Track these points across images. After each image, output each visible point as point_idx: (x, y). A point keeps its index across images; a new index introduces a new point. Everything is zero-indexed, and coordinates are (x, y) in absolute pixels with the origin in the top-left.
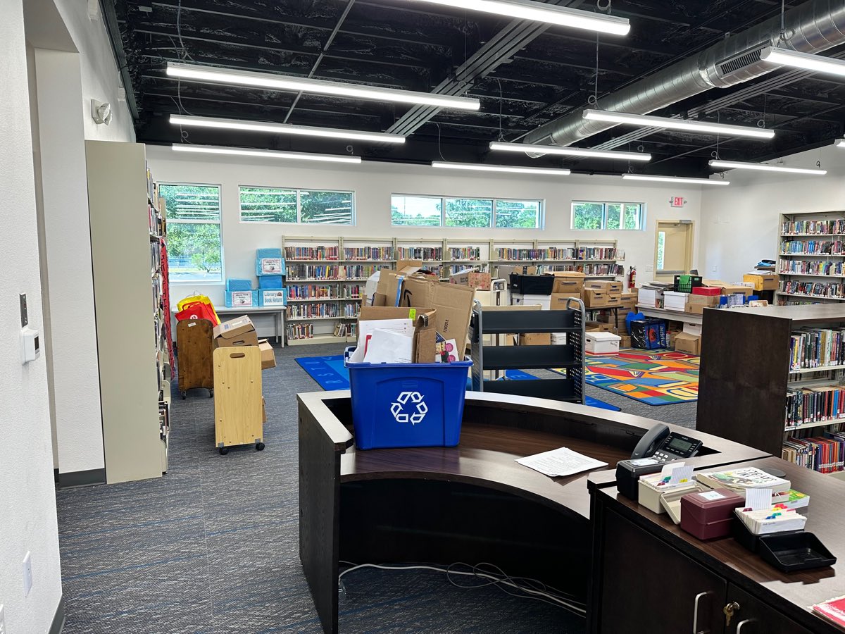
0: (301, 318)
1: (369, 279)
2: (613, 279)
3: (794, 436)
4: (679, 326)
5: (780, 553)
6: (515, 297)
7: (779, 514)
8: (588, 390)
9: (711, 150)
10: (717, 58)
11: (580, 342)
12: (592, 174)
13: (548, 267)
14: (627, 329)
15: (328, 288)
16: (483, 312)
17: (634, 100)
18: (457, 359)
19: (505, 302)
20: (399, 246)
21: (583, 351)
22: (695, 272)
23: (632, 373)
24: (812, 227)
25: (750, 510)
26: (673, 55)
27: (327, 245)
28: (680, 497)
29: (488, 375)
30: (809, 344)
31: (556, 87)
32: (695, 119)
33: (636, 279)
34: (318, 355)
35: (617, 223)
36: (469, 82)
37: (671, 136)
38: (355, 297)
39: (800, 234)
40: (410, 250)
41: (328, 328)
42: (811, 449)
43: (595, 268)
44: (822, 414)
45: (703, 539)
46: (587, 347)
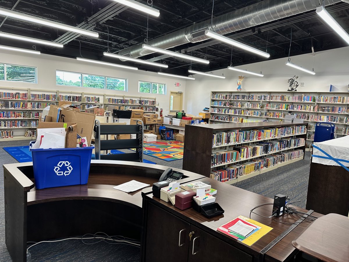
0: (6, 128)
1: (44, 109)
2: (154, 113)
3: (214, 170)
4: (177, 131)
5: (207, 211)
6: (115, 119)
7: (207, 197)
8: (144, 157)
9: (189, 66)
10: (191, 31)
11: (142, 138)
12: (146, 71)
13: (129, 107)
14: (159, 132)
15: (22, 113)
16: (100, 125)
17: (162, 43)
18: (87, 146)
19: (111, 121)
20: (60, 94)
21: (143, 141)
22: (183, 111)
23: (161, 149)
24: (220, 97)
25: (198, 197)
26: (176, 28)
27: (21, 92)
28: (175, 195)
29: (103, 153)
30: (218, 137)
31: (132, 33)
32: (183, 54)
33: (163, 113)
34: (16, 146)
35: (156, 91)
36: (94, 25)
37: (175, 59)
38: (37, 118)
39: (217, 99)
40: (66, 96)
41: (22, 133)
42: (219, 174)
43: (148, 108)
44: (222, 162)
45: (182, 209)
46: (144, 140)
